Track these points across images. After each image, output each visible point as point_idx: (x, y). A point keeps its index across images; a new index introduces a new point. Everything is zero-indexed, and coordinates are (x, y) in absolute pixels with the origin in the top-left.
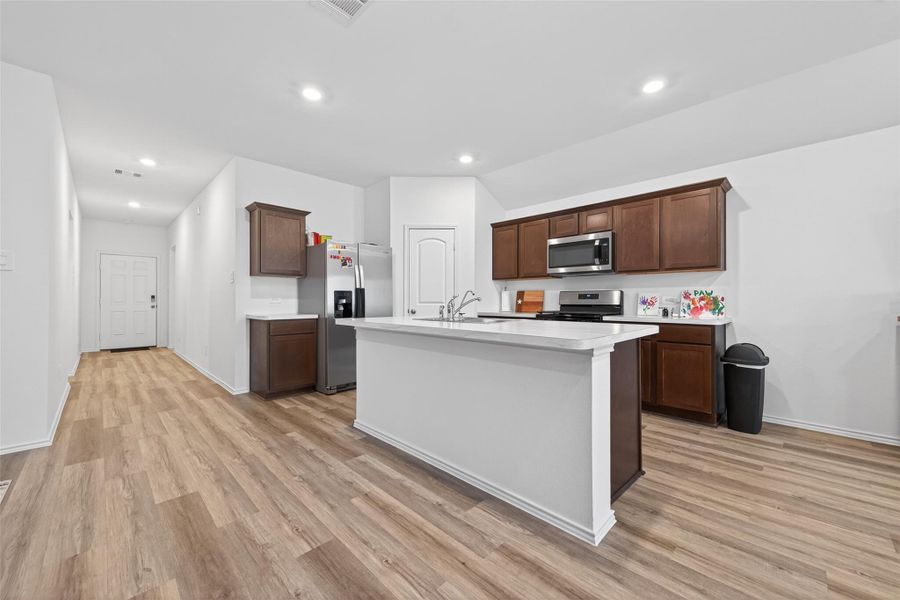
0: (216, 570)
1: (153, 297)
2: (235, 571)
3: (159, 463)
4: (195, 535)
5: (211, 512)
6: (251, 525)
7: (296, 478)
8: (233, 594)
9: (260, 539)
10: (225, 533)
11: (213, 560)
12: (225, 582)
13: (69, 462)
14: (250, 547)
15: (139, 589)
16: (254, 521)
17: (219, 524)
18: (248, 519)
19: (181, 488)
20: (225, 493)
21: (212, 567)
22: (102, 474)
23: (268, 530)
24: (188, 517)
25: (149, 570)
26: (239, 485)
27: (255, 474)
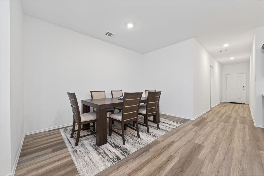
0: (186, 165)
1: (244, 87)
2: (189, 170)
3: (206, 134)
4: (192, 154)
5: (201, 153)
6: (206, 165)
7: (240, 166)
8: (183, 173)
9: (203, 170)
10: (198, 160)
11: (188, 163)
12: (184, 169)
13: (192, 125)
14: (198, 169)
15: (174, 154)
16: (208, 164)
17: (199, 157)
18: (207, 163)
19: (203, 143)
20: (210, 152)
21: (186, 164)
22: (194, 130)
23: (208, 170)
24: (196, 150)
25: (178, 153)
26: (217, 152)
27: (226, 154)
